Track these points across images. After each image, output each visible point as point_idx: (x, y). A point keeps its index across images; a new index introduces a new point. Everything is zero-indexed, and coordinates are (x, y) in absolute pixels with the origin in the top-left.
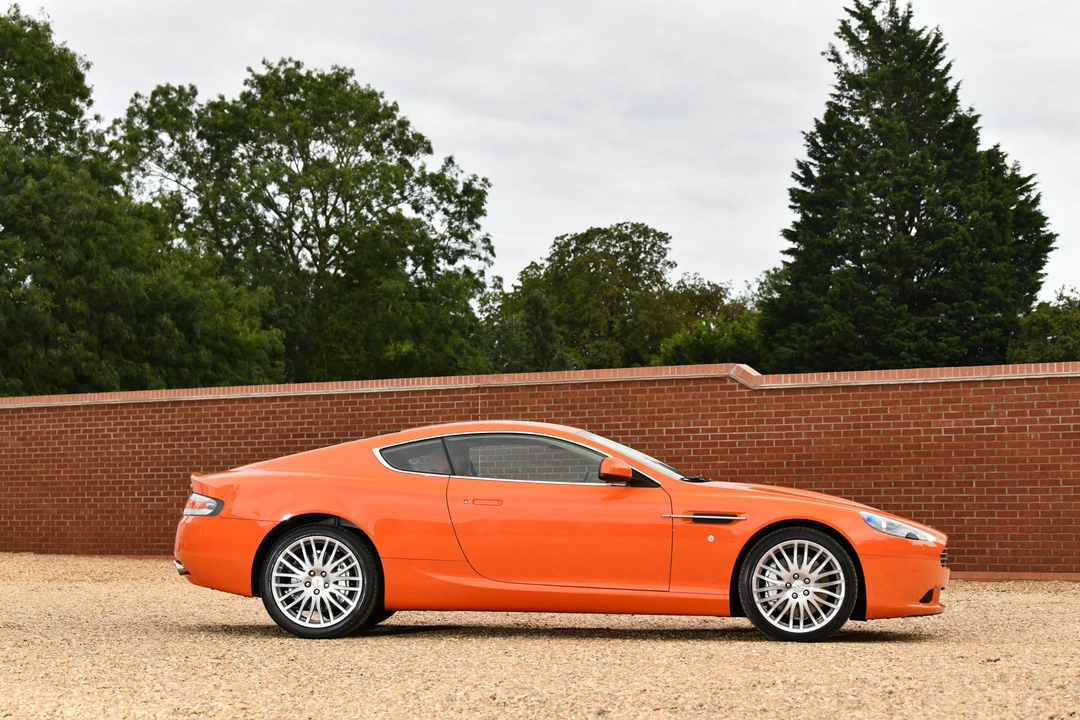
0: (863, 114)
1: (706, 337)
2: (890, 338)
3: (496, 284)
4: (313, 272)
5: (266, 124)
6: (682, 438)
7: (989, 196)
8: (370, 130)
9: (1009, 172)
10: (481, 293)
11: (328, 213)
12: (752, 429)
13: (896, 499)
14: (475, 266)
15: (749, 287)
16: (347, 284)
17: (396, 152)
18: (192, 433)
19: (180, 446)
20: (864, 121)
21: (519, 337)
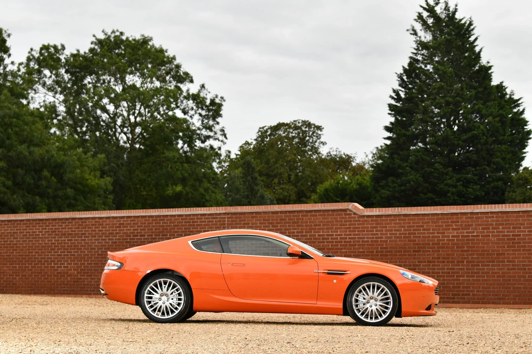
0: (429, 64)
1: (341, 184)
2: (442, 186)
3: (227, 155)
4: (127, 147)
5: (103, 65)
6: (325, 239)
7: (497, 109)
8: (160, 70)
9: (508, 96)
10: (219, 159)
11: (136, 115)
12: (359, 235)
13: (428, 269)
14: (216, 144)
15: (367, 156)
16: (145, 153)
17: (173, 82)
18: (82, 234)
19: (75, 240)
20: (429, 67)
21: (239, 183)
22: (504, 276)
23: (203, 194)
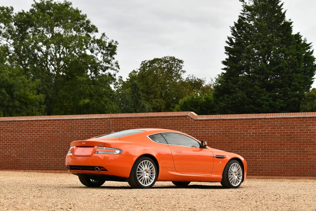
0: (251, 20)
1: (195, 98)
2: (259, 100)
3: (120, 79)
4: (55, 74)
5: (39, 21)
7: (295, 50)
8: (76, 23)
10: (114, 82)
11: (60, 53)
14: (112, 72)
15: (212, 80)
16: (66, 78)
17: (85, 31)
18: (20, 131)
19: (16, 135)
20: (252, 23)
21: (128, 98)
22: (285, 159)
23: (104, 105)
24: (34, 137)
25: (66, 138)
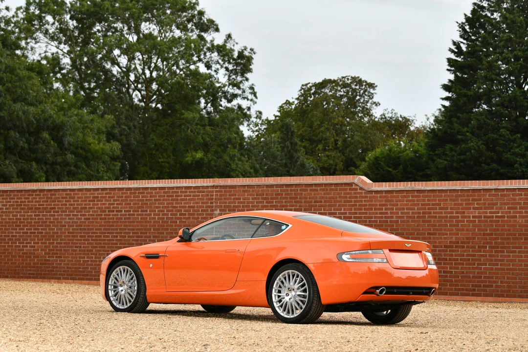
2: (508, 155)
3: (257, 116)
4: (142, 106)
5: (114, 11)
8: (180, 16)
10: (247, 121)
11: (151, 69)
12: (366, 213)
14: (245, 104)
15: (428, 119)
16: (163, 113)
17: (196, 30)
18: (51, 208)
19: (43, 215)
20: (496, 15)
21: (276, 149)
23: (228, 163)
24: (75, 220)
25: (134, 222)
